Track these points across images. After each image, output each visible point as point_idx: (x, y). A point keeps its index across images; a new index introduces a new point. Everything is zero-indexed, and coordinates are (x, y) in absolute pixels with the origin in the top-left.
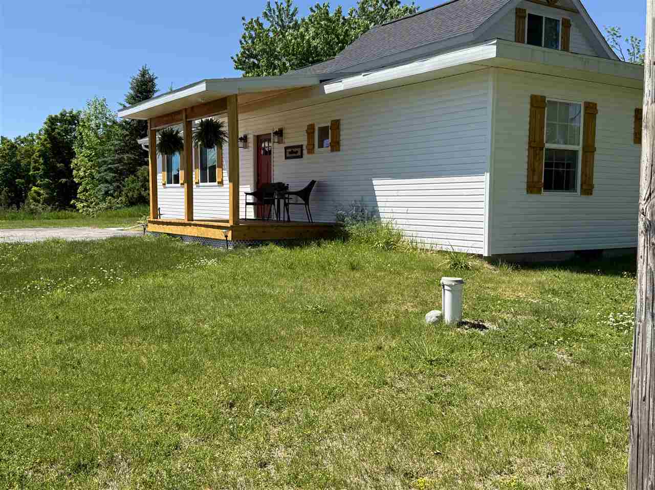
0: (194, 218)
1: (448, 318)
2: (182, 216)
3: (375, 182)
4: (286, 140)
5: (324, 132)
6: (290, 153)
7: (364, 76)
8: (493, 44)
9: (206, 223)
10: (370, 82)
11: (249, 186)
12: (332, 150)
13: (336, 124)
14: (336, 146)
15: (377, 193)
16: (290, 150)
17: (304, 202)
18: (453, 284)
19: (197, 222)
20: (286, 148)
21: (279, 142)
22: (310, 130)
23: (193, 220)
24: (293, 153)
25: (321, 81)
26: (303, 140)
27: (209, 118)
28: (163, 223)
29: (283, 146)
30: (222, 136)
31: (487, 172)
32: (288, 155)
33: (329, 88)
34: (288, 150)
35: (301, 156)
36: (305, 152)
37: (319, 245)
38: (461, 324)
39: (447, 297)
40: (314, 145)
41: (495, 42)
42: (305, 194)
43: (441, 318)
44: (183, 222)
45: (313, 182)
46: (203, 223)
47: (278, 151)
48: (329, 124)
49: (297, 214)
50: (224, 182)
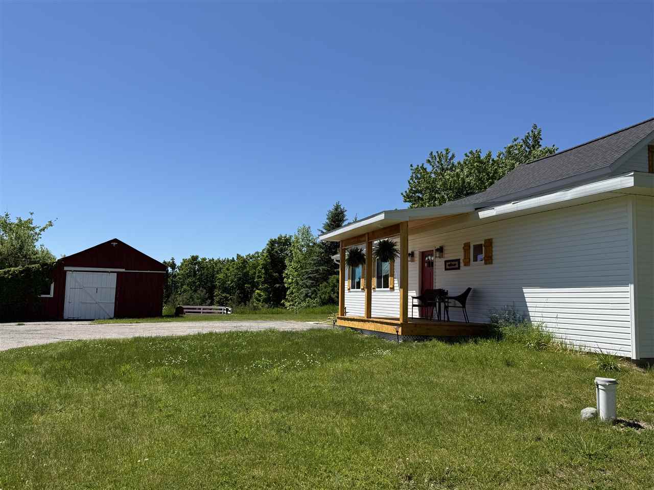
0: (372, 316)
1: (602, 415)
2: (362, 314)
3: (525, 290)
4: (446, 256)
5: (478, 249)
6: (449, 265)
7: (513, 204)
9: (382, 320)
10: (519, 209)
11: (415, 291)
12: (486, 263)
13: (489, 243)
14: (489, 260)
15: (527, 300)
16: (449, 263)
17: (461, 306)
18: (607, 384)
19: (374, 320)
20: (446, 262)
21: (440, 257)
22: (467, 247)
23: (371, 318)
24: (452, 265)
25: (476, 209)
26: (460, 255)
27: (386, 239)
28: (348, 319)
29: (443, 260)
30: (395, 253)
31: (631, 283)
32: (448, 267)
33: (483, 214)
34: (447, 264)
35: (459, 268)
36: (462, 264)
37: (476, 342)
38: (616, 422)
39: (602, 396)
40: (470, 259)
41: (633, 173)
42: (462, 299)
43: (596, 415)
44: (363, 318)
45: (469, 289)
46: (378, 320)
47: (439, 264)
48: (483, 243)
49: (455, 315)
50: (395, 288)
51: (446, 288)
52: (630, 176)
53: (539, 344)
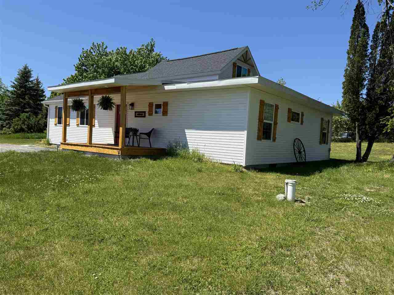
2: (85, 141)
3: (186, 131)
4: (135, 109)
5: (158, 106)
6: (138, 114)
7: (188, 84)
8: (257, 78)
10: (191, 87)
12: (163, 115)
13: (166, 104)
14: (165, 113)
15: (187, 136)
16: (138, 113)
17: (148, 138)
19: (94, 145)
20: (136, 112)
21: (131, 109)
22: (151, 105)
23: (92, 144)
24: (140, 114)
25: (163, 84)
26: (147, 110)
29: (134, 111)
31: (246, 130)
32: (137, 115)
33: (167, 87)
34: (137, 113)
35: (145, 117)
36: (147, 114)
38: (296, 201)
40: (152, 112)
41: (258, 77)
42: (149, 134)
43: (285, 198)
44: (86, 145)
45: (153, 129)
47: (130, 114)
48: (162, 104)
49: (145, 144)
50: (95, 125)
51: (137, 128)
52: (256, 78)
53: (199, 159)
